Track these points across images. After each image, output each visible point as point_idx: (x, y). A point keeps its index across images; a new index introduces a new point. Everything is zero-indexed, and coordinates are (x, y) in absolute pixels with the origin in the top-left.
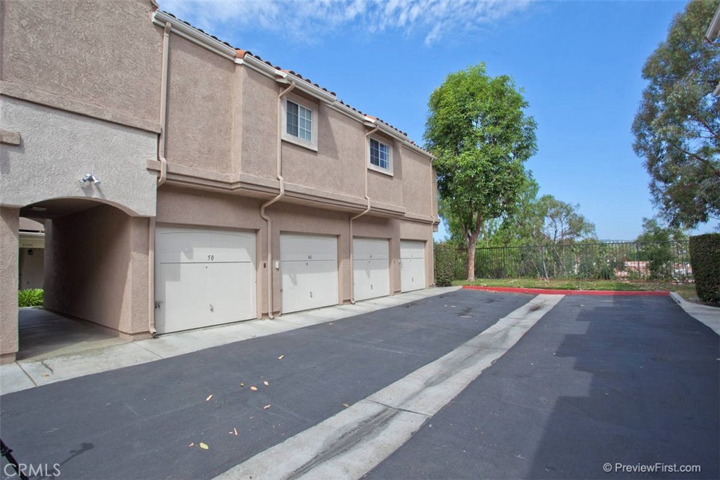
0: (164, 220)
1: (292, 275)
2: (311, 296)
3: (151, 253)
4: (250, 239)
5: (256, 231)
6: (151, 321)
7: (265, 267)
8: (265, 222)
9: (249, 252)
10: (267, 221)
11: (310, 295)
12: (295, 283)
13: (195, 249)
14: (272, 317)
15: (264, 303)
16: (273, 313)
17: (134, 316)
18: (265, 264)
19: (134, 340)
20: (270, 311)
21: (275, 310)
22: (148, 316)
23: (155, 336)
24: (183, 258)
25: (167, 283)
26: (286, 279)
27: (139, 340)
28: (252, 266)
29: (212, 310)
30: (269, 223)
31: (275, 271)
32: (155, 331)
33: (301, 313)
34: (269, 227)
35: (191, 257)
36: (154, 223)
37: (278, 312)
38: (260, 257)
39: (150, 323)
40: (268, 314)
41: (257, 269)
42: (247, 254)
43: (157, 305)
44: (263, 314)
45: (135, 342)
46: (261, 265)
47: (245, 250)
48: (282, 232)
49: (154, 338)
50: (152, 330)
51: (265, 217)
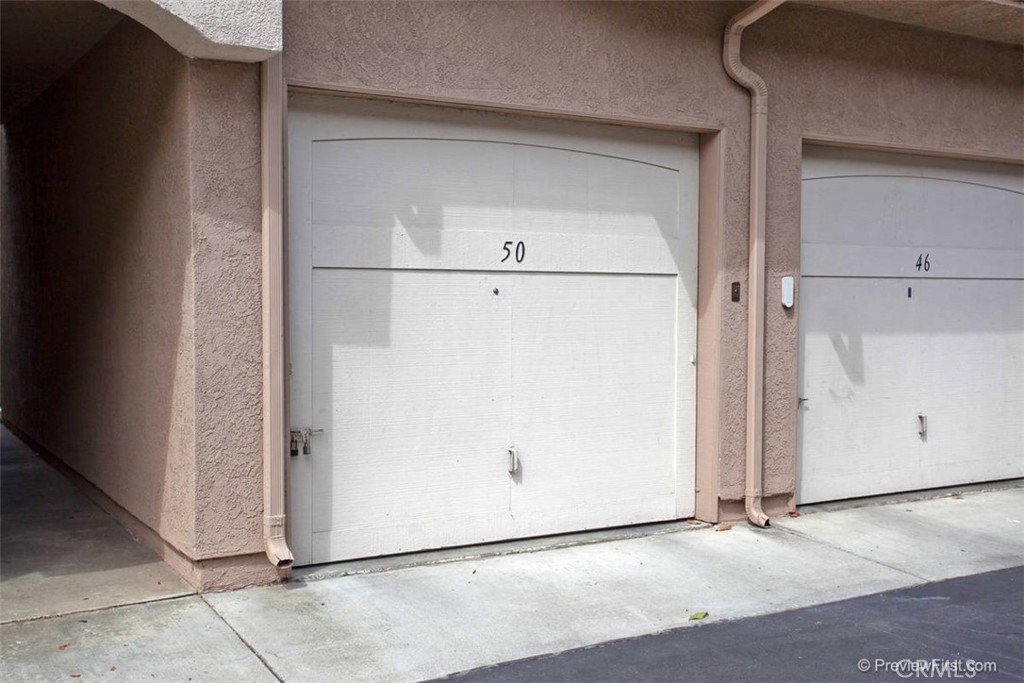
0: (320, 77)
1: (845, 340)
2: (923, 434)
3: (270, 219)
4: (679, 173)
5: (701, 140)
6: (272, 515)
7: (736, 298)
8: (738, 97)
9: (668, 234)
10: (748, 92)
11: (915, 427)
12: (856, 372)
13: (449, 212)
14: (759, 516)
15: (731, 454)
16: (767, 501)
17: (205, 488)
18: (736, 286)
19: (209, 588)
20: (752, 492)
21: (776, 486)
22: (261, 490)
23: (291, 574)
24: (404, 249)
25: (338, 352)
26: (819, 356)
27: (225, 589)
28: (679, 293)
29: (515, 473)
30: (760, 101)
31: (777, 318)
32: (286, 555)
33: (876, 507)
34: (760, 121)
35: (431, 244)
36: (283, 92)
37: (786, 497)
38: (718, 252)
39: (267, 516)
40: (742, 502)
41: (700, 305)
42: (658, 241)
43: (296, 446)
44: (722, 503)
45: (211, 598)
46: (719, 292)
47: (650, 222)
48: (813, 149)
49: (286, 580)
50: (278, 551)
51: (744, 75)
